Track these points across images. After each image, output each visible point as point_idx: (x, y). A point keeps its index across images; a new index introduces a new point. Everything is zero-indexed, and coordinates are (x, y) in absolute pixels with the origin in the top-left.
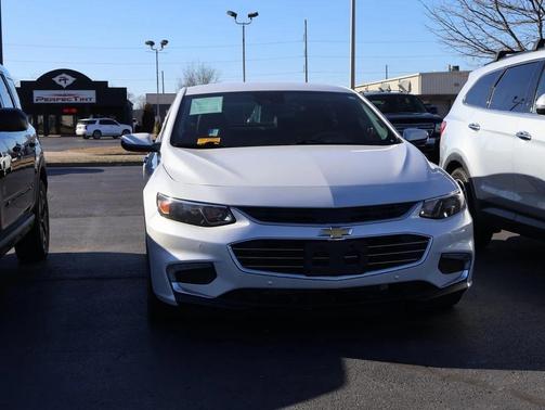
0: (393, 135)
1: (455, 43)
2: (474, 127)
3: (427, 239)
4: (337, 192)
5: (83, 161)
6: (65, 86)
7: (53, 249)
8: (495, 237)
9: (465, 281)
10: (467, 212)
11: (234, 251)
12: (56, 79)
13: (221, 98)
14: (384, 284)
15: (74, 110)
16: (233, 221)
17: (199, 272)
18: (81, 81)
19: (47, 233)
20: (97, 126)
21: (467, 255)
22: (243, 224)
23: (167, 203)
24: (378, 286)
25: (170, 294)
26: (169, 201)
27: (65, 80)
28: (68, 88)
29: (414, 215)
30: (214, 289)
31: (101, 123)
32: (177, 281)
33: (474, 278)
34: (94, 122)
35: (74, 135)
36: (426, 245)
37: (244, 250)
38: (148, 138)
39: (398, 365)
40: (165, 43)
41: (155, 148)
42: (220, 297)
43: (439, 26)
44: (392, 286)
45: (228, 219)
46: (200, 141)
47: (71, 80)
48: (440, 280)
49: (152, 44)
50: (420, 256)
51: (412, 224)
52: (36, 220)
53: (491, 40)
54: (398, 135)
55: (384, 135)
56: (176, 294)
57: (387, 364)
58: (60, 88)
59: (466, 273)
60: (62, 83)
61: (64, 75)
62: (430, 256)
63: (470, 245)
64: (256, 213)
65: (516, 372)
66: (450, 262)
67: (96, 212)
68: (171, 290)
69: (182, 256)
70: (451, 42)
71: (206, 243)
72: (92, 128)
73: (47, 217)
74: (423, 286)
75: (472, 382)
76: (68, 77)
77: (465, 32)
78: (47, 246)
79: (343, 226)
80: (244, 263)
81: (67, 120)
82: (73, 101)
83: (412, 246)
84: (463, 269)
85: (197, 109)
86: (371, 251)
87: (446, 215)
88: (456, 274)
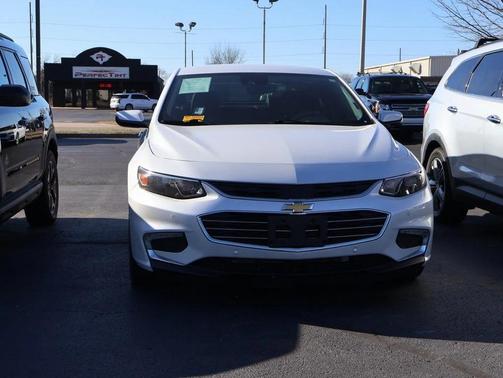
0: (368, 116)
2: (453, 110)
3: (385, 215)
4: (301, 169)
6: (101, 63)
7: (62, 214)
8: (470, 213)
9: (423, 255)
10: (427, 191)
11: (204, 223)
12: (94, 57)
13: (209, 79)
14: (344, 257)
15: (109, 86)
16: (204, 194)
17: (172, 241)
18: (116, 59)
19: (56, 200)
20: (129, 100)
21: (426, 231)
22: (213, 198)
23: (146, 176)
24: (339, 258)
25: (145, 260)
26: (148, 174)
27: (102, 57)
28: (105, 64)
29: (374, 193)
31: (133, 97)
32: (153, 248)
33: (432, 253)
34: (126, 97)
35: (109, 108)
36: (383, 222)
37: (213, 222)
38: (139, 115)
39: (348, 332)
40: (193, 25)
42: (191, 264)
44: (352, 258)
45: (199, 192)
46: (186, 119)
47: (107, 57)
48: (398, 254)
49: (181, 25)
50: (377, 231)
51: (371, 201)
53: (493, 26)
54: (371, 117)
56: (151, 260)
57: (339, 331)
58: (97, 64)
59: (424, 248)
60: (99, 61)
61: (101, 53)
62: (388, 232)
63: (429, 222)
64: (226, 188)
65: (459, 343)
66: (408, 238)
68: (148, 257)
69: (156, 226)
71: (178, 214)
72: (125, 102)
73: (57, 183)
74: (385, 260)
75: (415, 351)
76: (104, 54)
78: (56, 212)
79: (305, 202)
80: (212, 233)
81: (104, 94)
82: (109, 76)
83: (371, 222)
84: (421, 244)
85: (186, 88)
86: (331, 225)
87: (408, 192)
88: (414, 249)
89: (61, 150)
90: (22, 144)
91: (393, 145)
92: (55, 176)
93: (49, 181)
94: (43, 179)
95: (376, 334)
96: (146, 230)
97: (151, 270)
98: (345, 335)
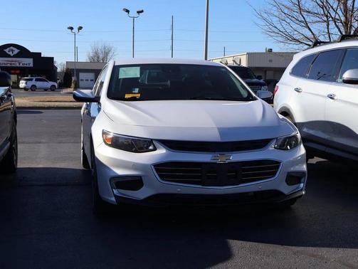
1: (272, 34)
2: (297, 90)
3: (279, 163)
4: (222, 131)
5: (28, 105)
6: (12, 55)
9: (301, 190)
10: (302, 146)
11: (156, 169)
12: (7, 50)
13: (139, 68)
14: (251, 192)
15: (18, 72)
16: (155, 149)
18: (23, 52)
19: (16, 154)
20: (34, 82)
21: (303, 173)
22: (161, 151)
23: (110, 136)
24: (247, 193)
25: (111, 197)
27: (13, 51)
28: (14, 56)
30: (141, 194)
31: (37, 80)
32: (117, 188)
33: (307, 188)
34: (31, 80)
35: (18, 88)
37: (162, 169)
38: (92, 93)
40: (80, 28)
42: (145, 199)
43: (262, 23)
45: (151, 148)
46: (127, 96)
47: (16, 51)
48: (286, 189)
49: (72, 28)
50: (274, 174)
51: (270, 153)
52: (11, 146)
53: (296, 33)
54: (254, 95)
55: (245, 95)
56: (116, 196)
58: (9, 56)
59: (302, 185)
60: (11, 53)
61: (12, 48)
62: (280, 175)
63: (304, 167)
64: (168, 144)
65: (340, 250)
66: (293, 178)
67: (43, 141)
68: (112, 195)
69: (120, 172)
70: (270, 34)
71: (137, 164)
72: (30, 84)
73: (17, 143)
74: (277, 193)
76: (14, 49)
77: (279, 27)
78: (17, 163)
79: (227, 154)
80: (162, 177)
81: (14, 78)
82: (18, 65)
83: (270, 168)
84: (300, 183)
85: (123, 74)
86: (244, 170)
87: (289, 147)
88: (296, 186)
92: (16, 137)
94: (10, 139)
95: (282, 245)
96: (112, 175)
97: (116, 203)
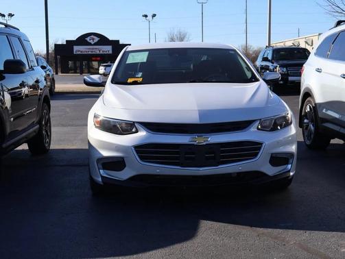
1: (337, 14)
2: (319, 70)
3: (262, 144)
5: (96, 90)
6: (93, 43)
9: (289, 171)
11: (136, 151)
12: (88, 39)
13: (147, 53)
14: (234, 173)
15: (99, 59)
16: (137, 132)
17: (115, 164)
18: (103, 40)
19: (49, 136)
21: (291, 155)
22: (142, 134)
23: (99, 120)
24: (231, 174)
25: (99, 177)
26: (101, 118)
27: (93, 39)
28: (95, 44)
29: (253, 129)
30: (124, 175)
32: (104, 169)
34: (110, 66)
35: (98, 73)
36: (260, 148)
37: (143, 150)
38: (99, 78)
39: (233, 226)
40: (154, 16)
41: (103, 84)
42: (128, 179)
44: (239, 174)
45: (134, 130)
46: (130, 80)
47: (97, 39)
48: (271, 171)
49: (146, 16)
50: (256, 155)
56: (102, 177)
57: (226, 224)
58: (90, 44)
59: (290, 166)
60: (91, 42)
61: (92, 36)
62: (263, 156)
63: (293, 148)
64: (151, 127)
66: (278, 159)
68: (101, 174)
69: (105, 153)
70: (334, 14)
71: (119, 145)
72: (109, 69)
73: (50, 126)
74: (259, 175)
75: (276, 238)
76: (95, 37)
78: (50, 144)
79: (205, 136)
80: (142, 158)
81: (95, 64)
82: (98, 52)
83: (252, 149)
84: (287, 164)
85: (131, 59)
86: (223, 152)
87: (279, 128)
89: (53, 103)
90: (28, 99)
91: (269, 95)
92: (48, 121)
93: (44, 125)
94: (39, 122)
96: (98, 156)
97: (102, 183)
98: (230, 227)
